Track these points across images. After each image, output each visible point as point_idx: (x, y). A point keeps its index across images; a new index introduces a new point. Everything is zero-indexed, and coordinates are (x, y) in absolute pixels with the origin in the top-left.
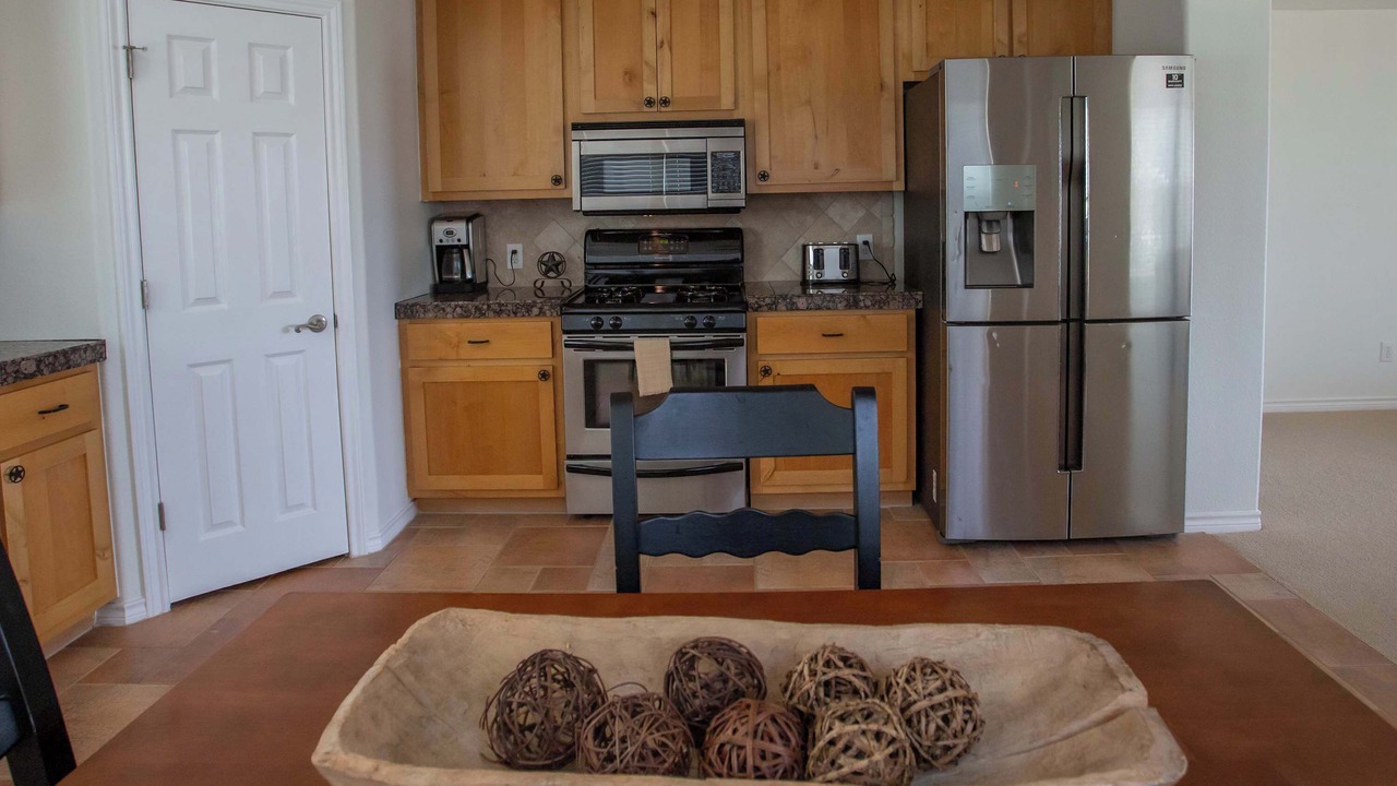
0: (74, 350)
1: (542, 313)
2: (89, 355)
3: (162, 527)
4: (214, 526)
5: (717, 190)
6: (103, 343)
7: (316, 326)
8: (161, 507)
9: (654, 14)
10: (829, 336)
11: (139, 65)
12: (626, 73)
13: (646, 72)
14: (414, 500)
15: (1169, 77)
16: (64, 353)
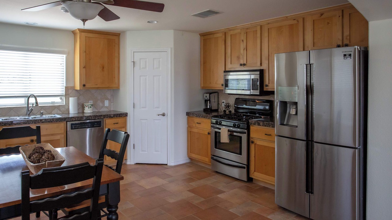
0: (121, 114)
1: (209, 118)
2: (124, 115)
3: (134, 148)
4: (143, 151)
5: (252, 90)
6: (127, 113)
7: (164, 115)
8: (134, 144)
9: (243, 41)
10: (268, 135)
11: (135, 65)
12: (237, 57)
13: (241, 57)
14: (190, 158)
15: (345, 55)
16: (119, 114)
